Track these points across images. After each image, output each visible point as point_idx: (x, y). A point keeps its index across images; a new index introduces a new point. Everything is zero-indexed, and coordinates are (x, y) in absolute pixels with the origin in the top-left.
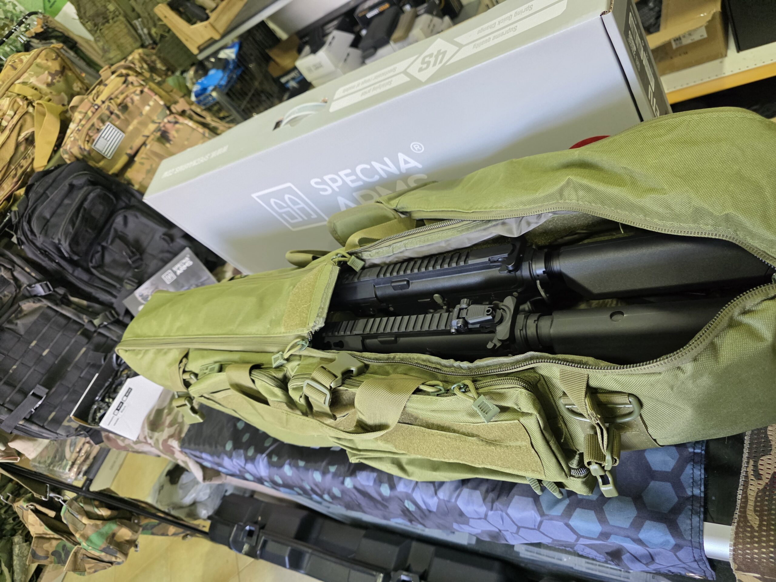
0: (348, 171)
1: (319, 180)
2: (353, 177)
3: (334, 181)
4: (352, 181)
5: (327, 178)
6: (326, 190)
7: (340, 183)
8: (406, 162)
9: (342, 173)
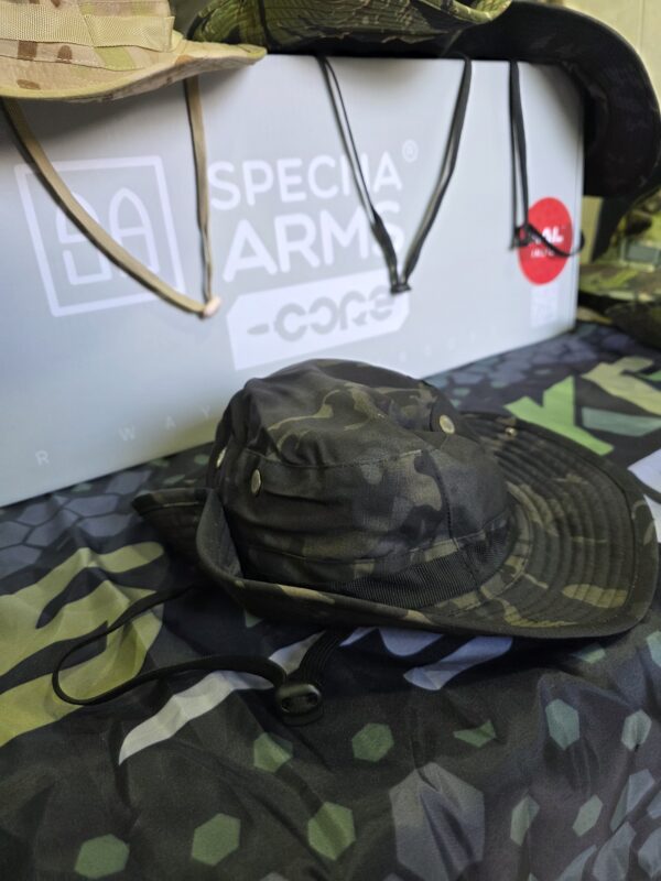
0: (296, 163)
1: (229, 168)
2: (297, 180)
3: (258, 177)
4: (292, 189)
5: (248, 167)
6: (227, 196)
7: (266, 187)
8: (387, 173)
9: (282, 164)
